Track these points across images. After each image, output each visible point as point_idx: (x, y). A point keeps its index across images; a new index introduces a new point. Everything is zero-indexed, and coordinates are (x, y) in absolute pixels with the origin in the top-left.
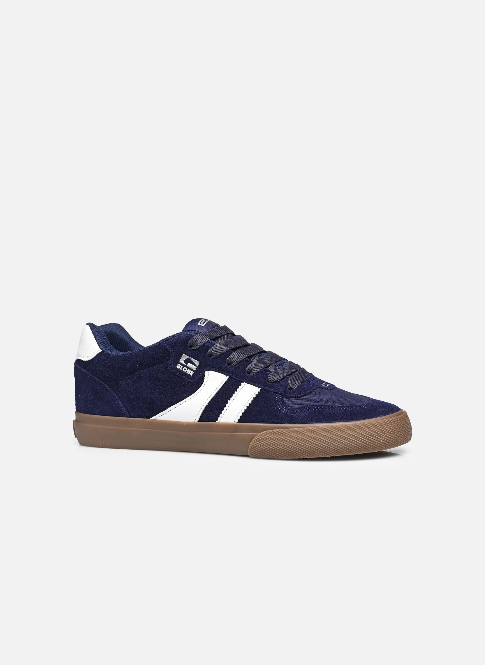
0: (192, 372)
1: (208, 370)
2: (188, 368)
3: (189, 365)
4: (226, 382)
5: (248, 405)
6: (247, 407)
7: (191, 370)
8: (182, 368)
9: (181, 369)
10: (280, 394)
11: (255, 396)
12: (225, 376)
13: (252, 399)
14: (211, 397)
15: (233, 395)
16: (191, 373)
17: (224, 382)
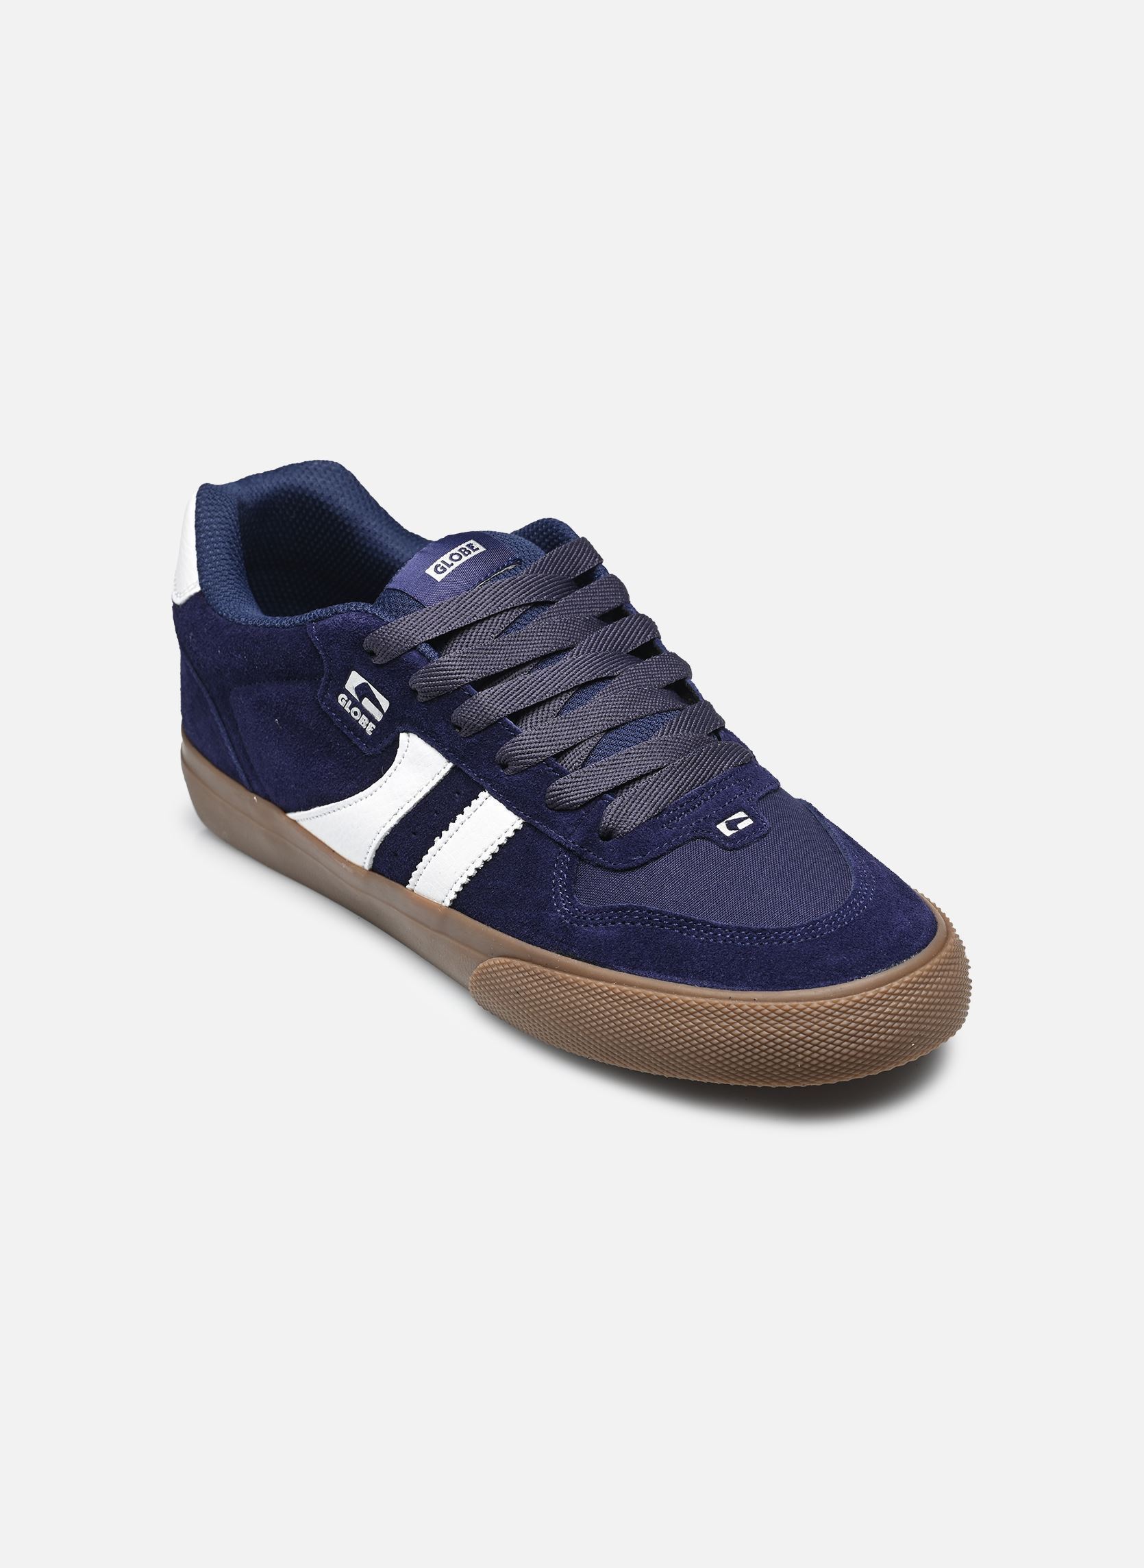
0: (372, 726)
1: (407, 732)
2: (364, 712)
3: (366, 703)
4: (445, 777)
5: (479, 864)
6: (477, 869)
7: (371, 718)
8: (350, 708)
9: (347, 709)
10: (568, 851)
11: (503, 841)
12: (443, 760)
13: (495, 849)
14: (401, 814)
15: (451, 824)
16: (370, 728)
17: (440, 777)
